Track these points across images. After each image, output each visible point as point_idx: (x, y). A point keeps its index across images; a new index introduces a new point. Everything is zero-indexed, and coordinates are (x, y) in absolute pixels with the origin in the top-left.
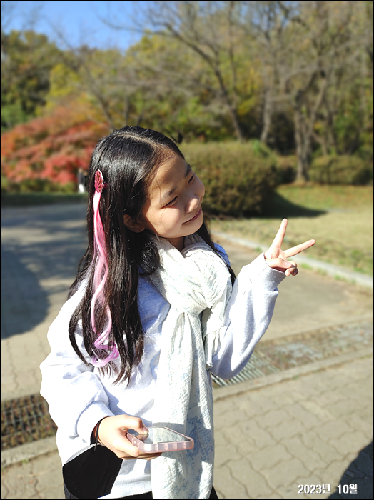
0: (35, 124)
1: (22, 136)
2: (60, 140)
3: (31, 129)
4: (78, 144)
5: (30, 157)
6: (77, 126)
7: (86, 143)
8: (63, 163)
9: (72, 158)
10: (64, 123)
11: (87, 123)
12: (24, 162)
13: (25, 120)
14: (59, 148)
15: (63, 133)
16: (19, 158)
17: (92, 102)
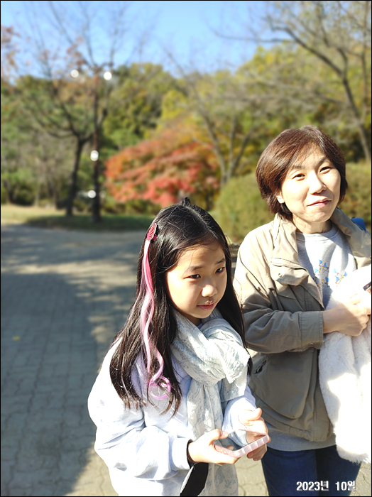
0: (143, 146)
1: (129, 159)
2: (164, 161)
3: (138, 151)
4: (181, 165)
5: (135, 178)
6: (181, 147)
7: (189, 164)
8: (166, 184)
9: (174, 180)
10: (169, 145)
11: (191, 145)
12: (129, 183)
13: (134, 143)
14: (162, 170)
15: (167, 155)
16: (125, 180)
17: (198, 123)
